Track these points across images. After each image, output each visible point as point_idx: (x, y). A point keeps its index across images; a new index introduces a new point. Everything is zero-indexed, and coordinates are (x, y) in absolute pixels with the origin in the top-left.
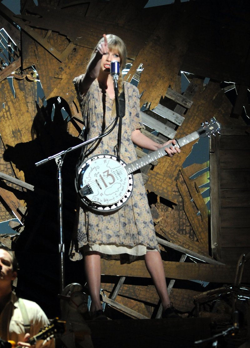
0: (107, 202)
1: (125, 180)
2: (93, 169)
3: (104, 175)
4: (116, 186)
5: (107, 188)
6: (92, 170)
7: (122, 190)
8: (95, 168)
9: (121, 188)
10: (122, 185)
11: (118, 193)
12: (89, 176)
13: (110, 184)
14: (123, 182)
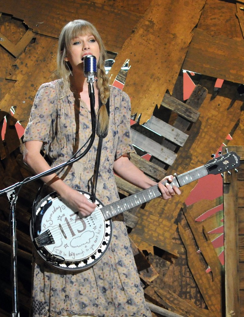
0: (73, 256)
1: (100, 227)
2: (57, 209)
3: (71, 219)
4: (87, 235)
5: (74, 237)
6: (55, 211)
7: (96, 241)
8: (59, 209)
9: (94, 239)
10: (96, 234)
11: (89, 246)
12: (50, 218)
13: (79, 231)
14: (97, 231)
